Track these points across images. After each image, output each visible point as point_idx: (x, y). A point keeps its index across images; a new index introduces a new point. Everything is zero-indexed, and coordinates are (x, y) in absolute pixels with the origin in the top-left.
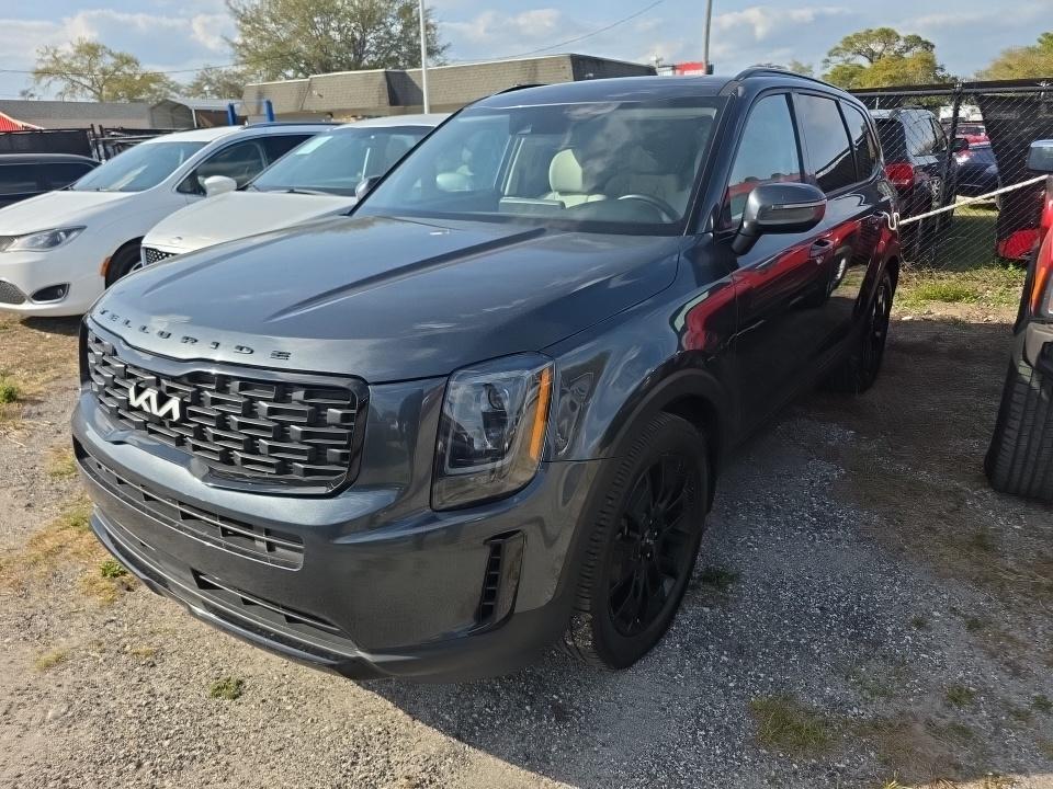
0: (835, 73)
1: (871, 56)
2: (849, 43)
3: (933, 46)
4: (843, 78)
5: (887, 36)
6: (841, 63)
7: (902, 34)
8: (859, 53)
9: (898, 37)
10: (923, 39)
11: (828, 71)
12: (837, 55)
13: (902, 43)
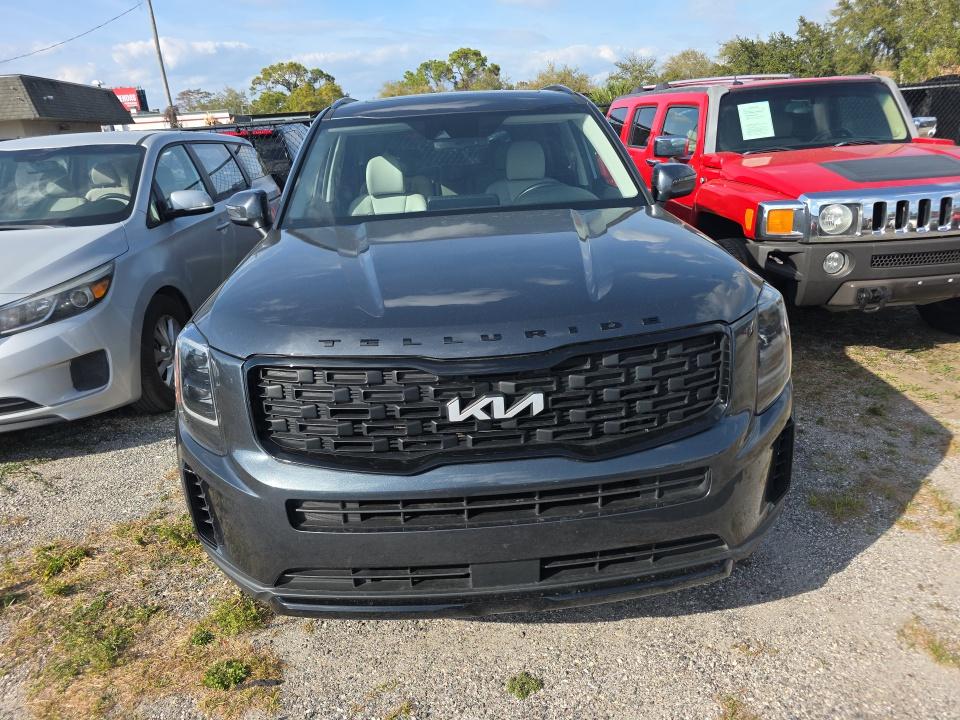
0: (263, 100)
1: (288, 85)
2: (267, 73)
3: (333, 79)
4: (271, 104)
5: (296, 69)
6: (265, 91)
7: (309, 68)
8: (277, 82)
9: (305, 70)
10: (325, 72)
11: (257, 97)
12: (260, 83)
13: (310, 75)
